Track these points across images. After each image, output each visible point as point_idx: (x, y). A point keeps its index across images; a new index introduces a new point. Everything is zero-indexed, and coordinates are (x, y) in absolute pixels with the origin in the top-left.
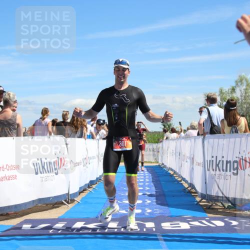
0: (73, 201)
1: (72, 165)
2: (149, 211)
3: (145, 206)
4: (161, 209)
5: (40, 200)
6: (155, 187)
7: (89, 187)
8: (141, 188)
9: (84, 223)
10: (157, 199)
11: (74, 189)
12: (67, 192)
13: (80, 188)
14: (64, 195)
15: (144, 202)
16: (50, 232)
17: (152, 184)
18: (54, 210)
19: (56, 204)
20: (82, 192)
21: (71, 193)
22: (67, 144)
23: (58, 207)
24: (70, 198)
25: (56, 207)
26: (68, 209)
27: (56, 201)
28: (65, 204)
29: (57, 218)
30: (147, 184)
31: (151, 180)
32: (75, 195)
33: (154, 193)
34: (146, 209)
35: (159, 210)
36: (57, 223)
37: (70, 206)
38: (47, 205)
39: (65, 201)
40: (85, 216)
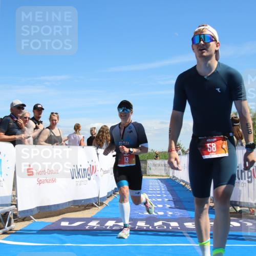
0: (102, 204)
1: (102, 172)
2: (170, 213)
3: (166, 209)
4: (181, 212)
5: (74, 201)
6: (172, 195)
7: (114, 194)
8: (160, 195)
9: (115, 221)
10: (175, 204)
11: (103, 194)
12: (97, 196)
13: (108, 193)
14: (94, 198)
15: (164, 206)
16: (87, 228)
17: (168, 193)
18: (86, 211)
19: (87, 206)
20: (108, 197)
21: (100, 197)
22: (98, 154)
23: (89, 209)
24: (99, 201)
25: (87, 209)
26: (99, 211)
27: (88, 203)
28: (96, 207)
29: (90, 217)
30: (163, 192)
31: (166, 189)
32: (104, 198)
33: (172, 199)
34: (168, 212)
35: (179, 213)
36: (91, 221)
37: (100, 208)
38: (79, 206)
39: (96, 203)
40: (115, 216)
